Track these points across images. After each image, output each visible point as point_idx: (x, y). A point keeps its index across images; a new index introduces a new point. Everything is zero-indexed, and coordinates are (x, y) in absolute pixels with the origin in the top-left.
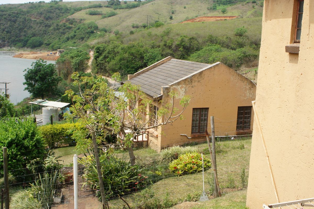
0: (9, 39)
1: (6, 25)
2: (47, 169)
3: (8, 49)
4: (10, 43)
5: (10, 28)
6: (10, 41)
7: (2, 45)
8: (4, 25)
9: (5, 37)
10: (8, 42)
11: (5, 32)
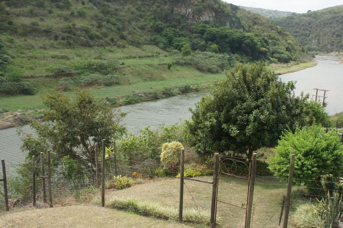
0: (338, 43)
1: (337, 29)
2: (339, 189)
3: (335, 54)
4: (339, 48)
5: (342, 31)
6: (339, 46)
7: (330, 50)
8: (335, 28)
9: (335, 41)
10: (337, 47)
11: (335, 36)
